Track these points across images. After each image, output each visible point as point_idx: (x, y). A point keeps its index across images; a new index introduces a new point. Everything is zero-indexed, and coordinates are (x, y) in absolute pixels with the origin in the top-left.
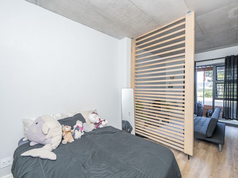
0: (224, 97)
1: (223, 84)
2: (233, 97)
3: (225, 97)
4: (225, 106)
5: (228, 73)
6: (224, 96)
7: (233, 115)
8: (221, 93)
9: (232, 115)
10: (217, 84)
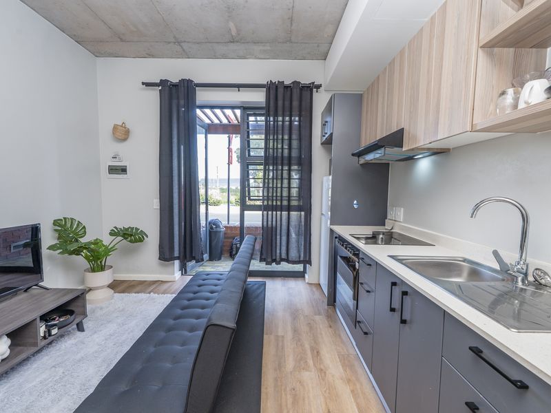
0: (263, 203)
1: (262, 167)
2: (281, 203)
3: (266, 203)
4: (265, 223)
5: (271, 132)
6: (263, 200)
7: (280, 250)
8: (257, 192)
9: (278, 251)
10: (251, 167)
